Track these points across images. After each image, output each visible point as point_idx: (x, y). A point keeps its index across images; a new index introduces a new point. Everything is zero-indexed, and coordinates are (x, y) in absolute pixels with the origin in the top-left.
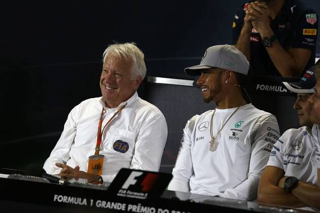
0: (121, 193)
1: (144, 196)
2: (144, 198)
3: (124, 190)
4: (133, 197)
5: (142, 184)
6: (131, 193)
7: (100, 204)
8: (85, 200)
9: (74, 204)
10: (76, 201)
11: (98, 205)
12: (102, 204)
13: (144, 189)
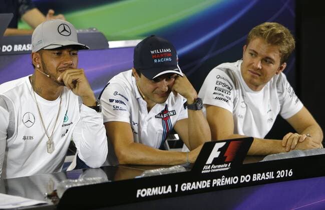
0: (206, 170)
1: (227, 167)
2: (228, 169)
3: (208, 165)
4: (217, 170)
5: (225, 155)
6: (215, 167)
7: (185, 187)
8: (170, 187)
9: (158, 194)
10: (161, 191)
11: (183, 188)
12: (187, 187)
13: (227, 160)
